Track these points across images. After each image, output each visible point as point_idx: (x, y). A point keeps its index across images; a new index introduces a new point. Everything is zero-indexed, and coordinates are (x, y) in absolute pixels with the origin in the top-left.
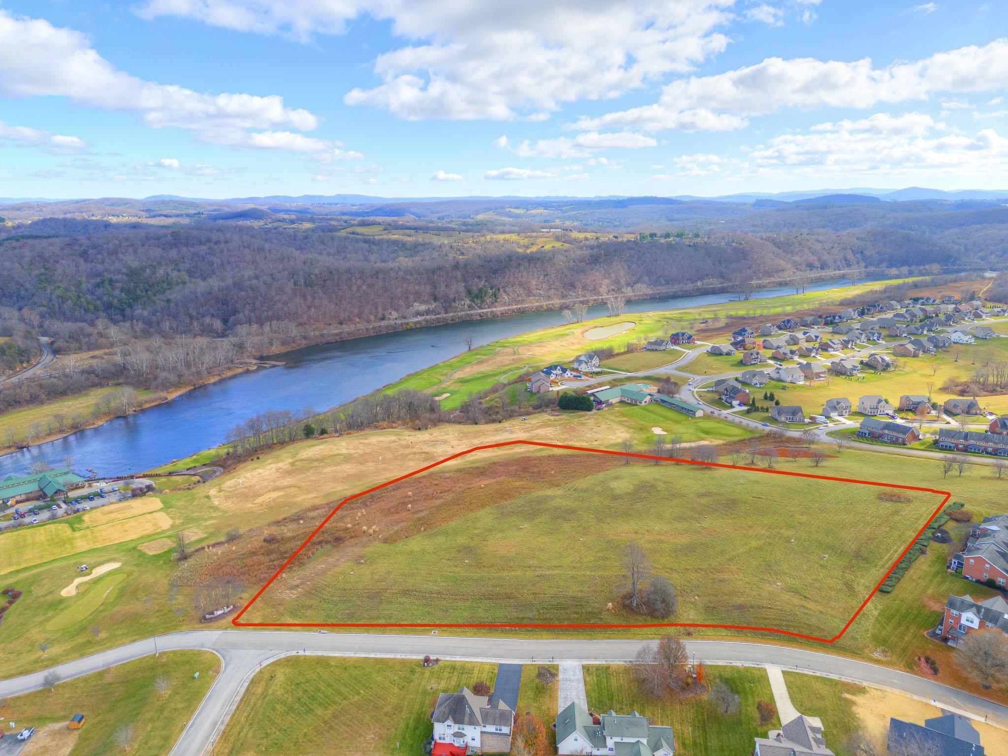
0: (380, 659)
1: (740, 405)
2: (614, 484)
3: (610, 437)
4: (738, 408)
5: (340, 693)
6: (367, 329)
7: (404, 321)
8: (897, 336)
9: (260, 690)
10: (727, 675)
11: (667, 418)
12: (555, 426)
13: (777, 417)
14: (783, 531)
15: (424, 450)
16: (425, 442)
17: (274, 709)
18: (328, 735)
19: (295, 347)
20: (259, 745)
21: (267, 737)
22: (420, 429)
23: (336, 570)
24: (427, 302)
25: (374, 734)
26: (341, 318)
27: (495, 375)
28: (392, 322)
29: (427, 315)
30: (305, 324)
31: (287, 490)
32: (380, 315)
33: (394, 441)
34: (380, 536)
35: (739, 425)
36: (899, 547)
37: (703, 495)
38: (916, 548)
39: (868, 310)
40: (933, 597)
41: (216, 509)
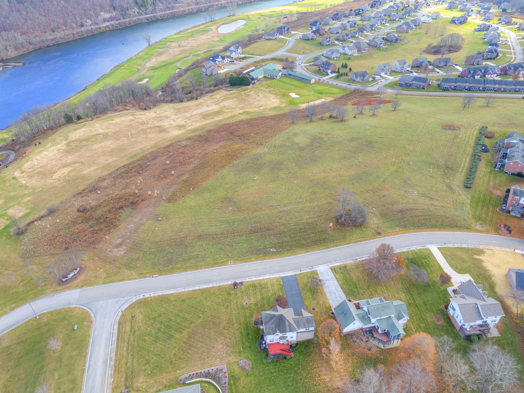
0: (203, 289)
1: (331, 73)
2: (296, 140)
3: (269, 103)
4: (331, 75)
5: (186, 319)
6: (73, 34)
7: (97, 26)
8: (394, 20)
9: (128, 329)
10: (411, 257)
11: (296, 86)
12: (232, 98)
13: (355, 79)
14: (403, 158)
15: (156, 125)
16: (154, 119)
17: (145, 341)
18: (190, 352)
19: (25, 50)
20: (145, 370)
21: (148, 363)
22: (145, 109)
23: (143, 227)
24: (109, 12)
25: (222, 344)
26: (52, 27)
27: (173, 63)
28: (89, 28)
29: (111, 21)
30: (27, 33)
31: (73, 165)
32: (79, 24)
33: (132, 120)
34: (164, 198)
35: (336, 86)
36: (466, 158)
37: (352, 140)
38: (476, 158)
39: (375, 4)
40: (494, 187)
41: (26, 187)
